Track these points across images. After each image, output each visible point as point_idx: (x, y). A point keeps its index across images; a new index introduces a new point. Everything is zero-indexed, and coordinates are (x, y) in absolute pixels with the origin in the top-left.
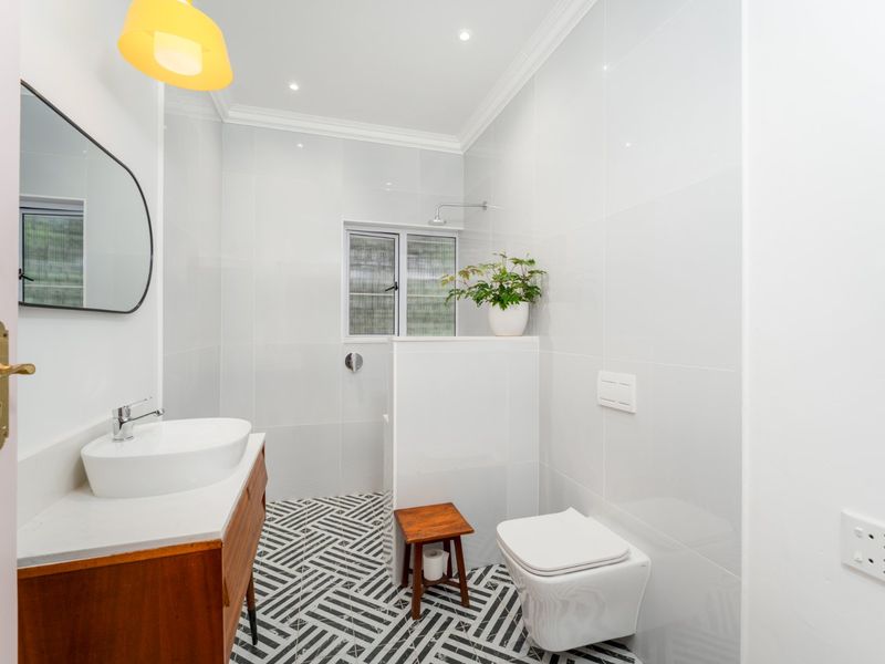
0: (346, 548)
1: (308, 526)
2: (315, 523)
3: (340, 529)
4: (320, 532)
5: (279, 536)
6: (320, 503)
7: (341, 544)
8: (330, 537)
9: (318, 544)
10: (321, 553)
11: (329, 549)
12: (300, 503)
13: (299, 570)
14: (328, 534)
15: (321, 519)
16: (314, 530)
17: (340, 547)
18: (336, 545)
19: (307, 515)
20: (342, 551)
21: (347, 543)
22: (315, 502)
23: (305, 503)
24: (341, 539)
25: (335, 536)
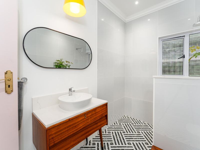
0: (146, 146)
1: (140, 131)
2: (143, 131)
3: (149, 138)
4: (142, 135)
5: (131, 130)
6: (149, 126)
7: (146, 143)
8: (144, 139)
9: (139, 138)
10: (138, 142)
11: (141, 142)
12: (143, 123)
13: (128, 143)
14: (144, 137)
15: (145, 131)
16: (141, 133)
17: (145, 144)
18: (144, 142)
19: (142, 128)
20: (144, 146)
21: (148, 144)
22: (147, 125)
23: (144, 124)
24: (147, 142)
25: (145, 139)
